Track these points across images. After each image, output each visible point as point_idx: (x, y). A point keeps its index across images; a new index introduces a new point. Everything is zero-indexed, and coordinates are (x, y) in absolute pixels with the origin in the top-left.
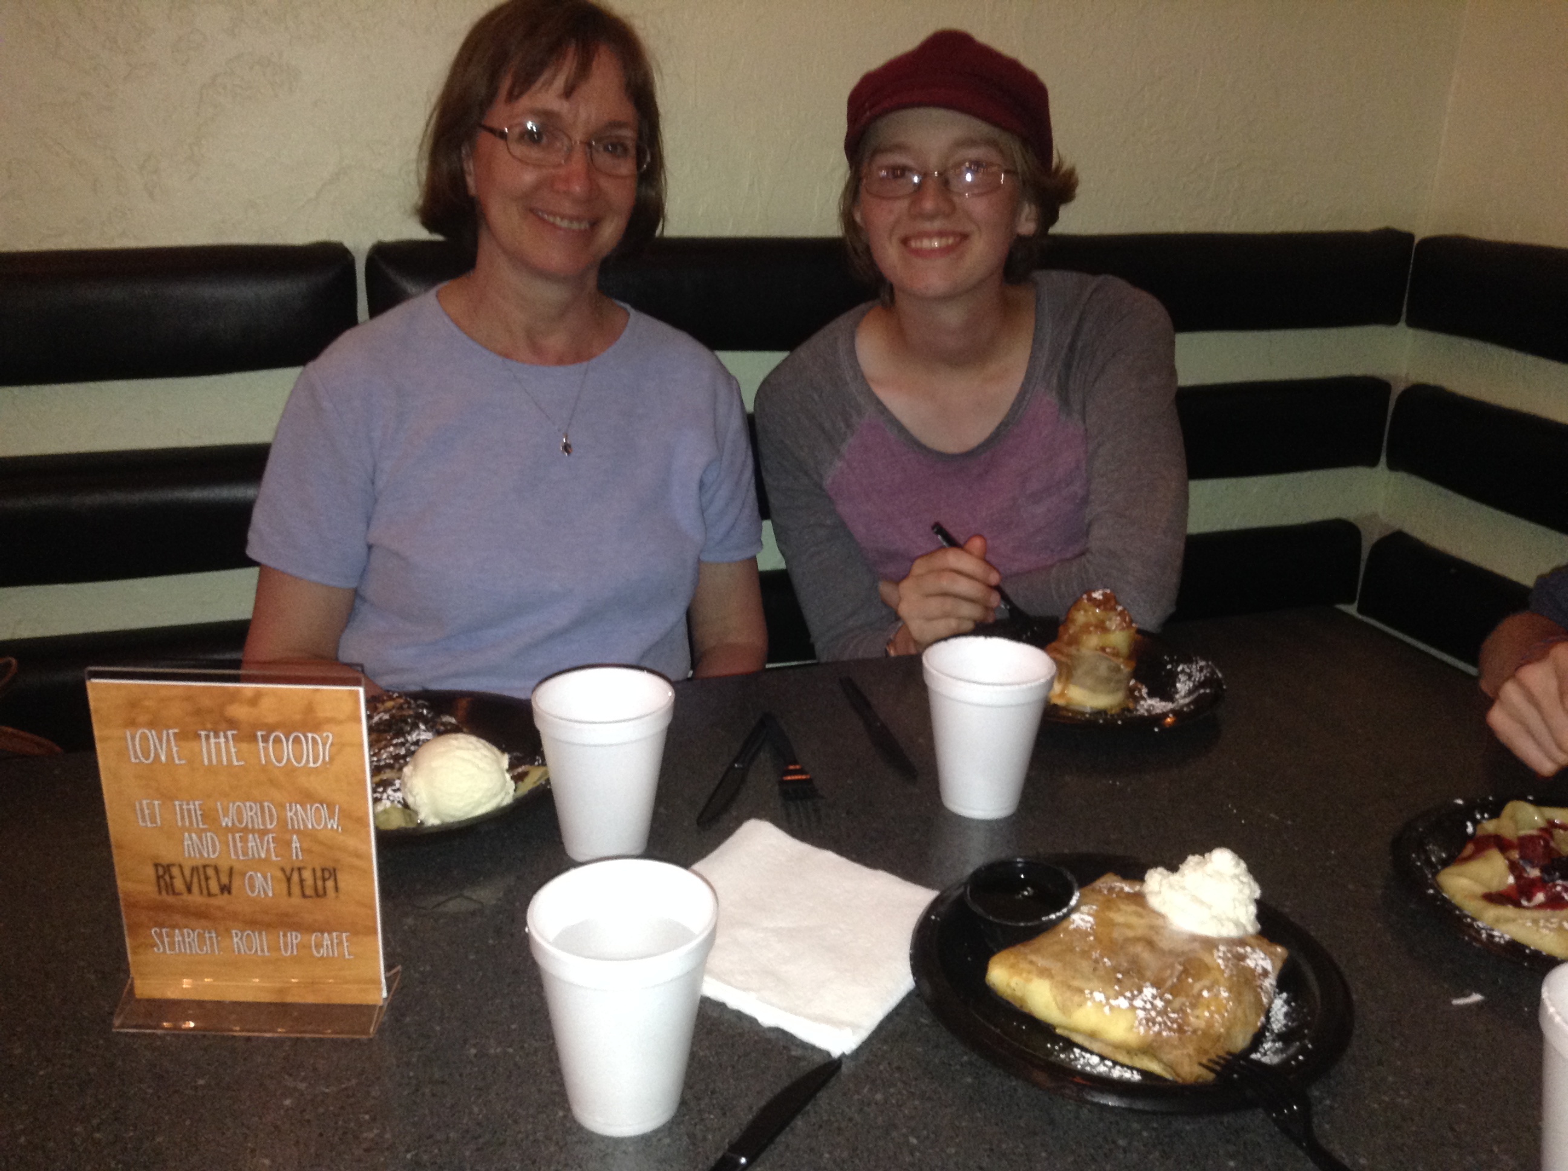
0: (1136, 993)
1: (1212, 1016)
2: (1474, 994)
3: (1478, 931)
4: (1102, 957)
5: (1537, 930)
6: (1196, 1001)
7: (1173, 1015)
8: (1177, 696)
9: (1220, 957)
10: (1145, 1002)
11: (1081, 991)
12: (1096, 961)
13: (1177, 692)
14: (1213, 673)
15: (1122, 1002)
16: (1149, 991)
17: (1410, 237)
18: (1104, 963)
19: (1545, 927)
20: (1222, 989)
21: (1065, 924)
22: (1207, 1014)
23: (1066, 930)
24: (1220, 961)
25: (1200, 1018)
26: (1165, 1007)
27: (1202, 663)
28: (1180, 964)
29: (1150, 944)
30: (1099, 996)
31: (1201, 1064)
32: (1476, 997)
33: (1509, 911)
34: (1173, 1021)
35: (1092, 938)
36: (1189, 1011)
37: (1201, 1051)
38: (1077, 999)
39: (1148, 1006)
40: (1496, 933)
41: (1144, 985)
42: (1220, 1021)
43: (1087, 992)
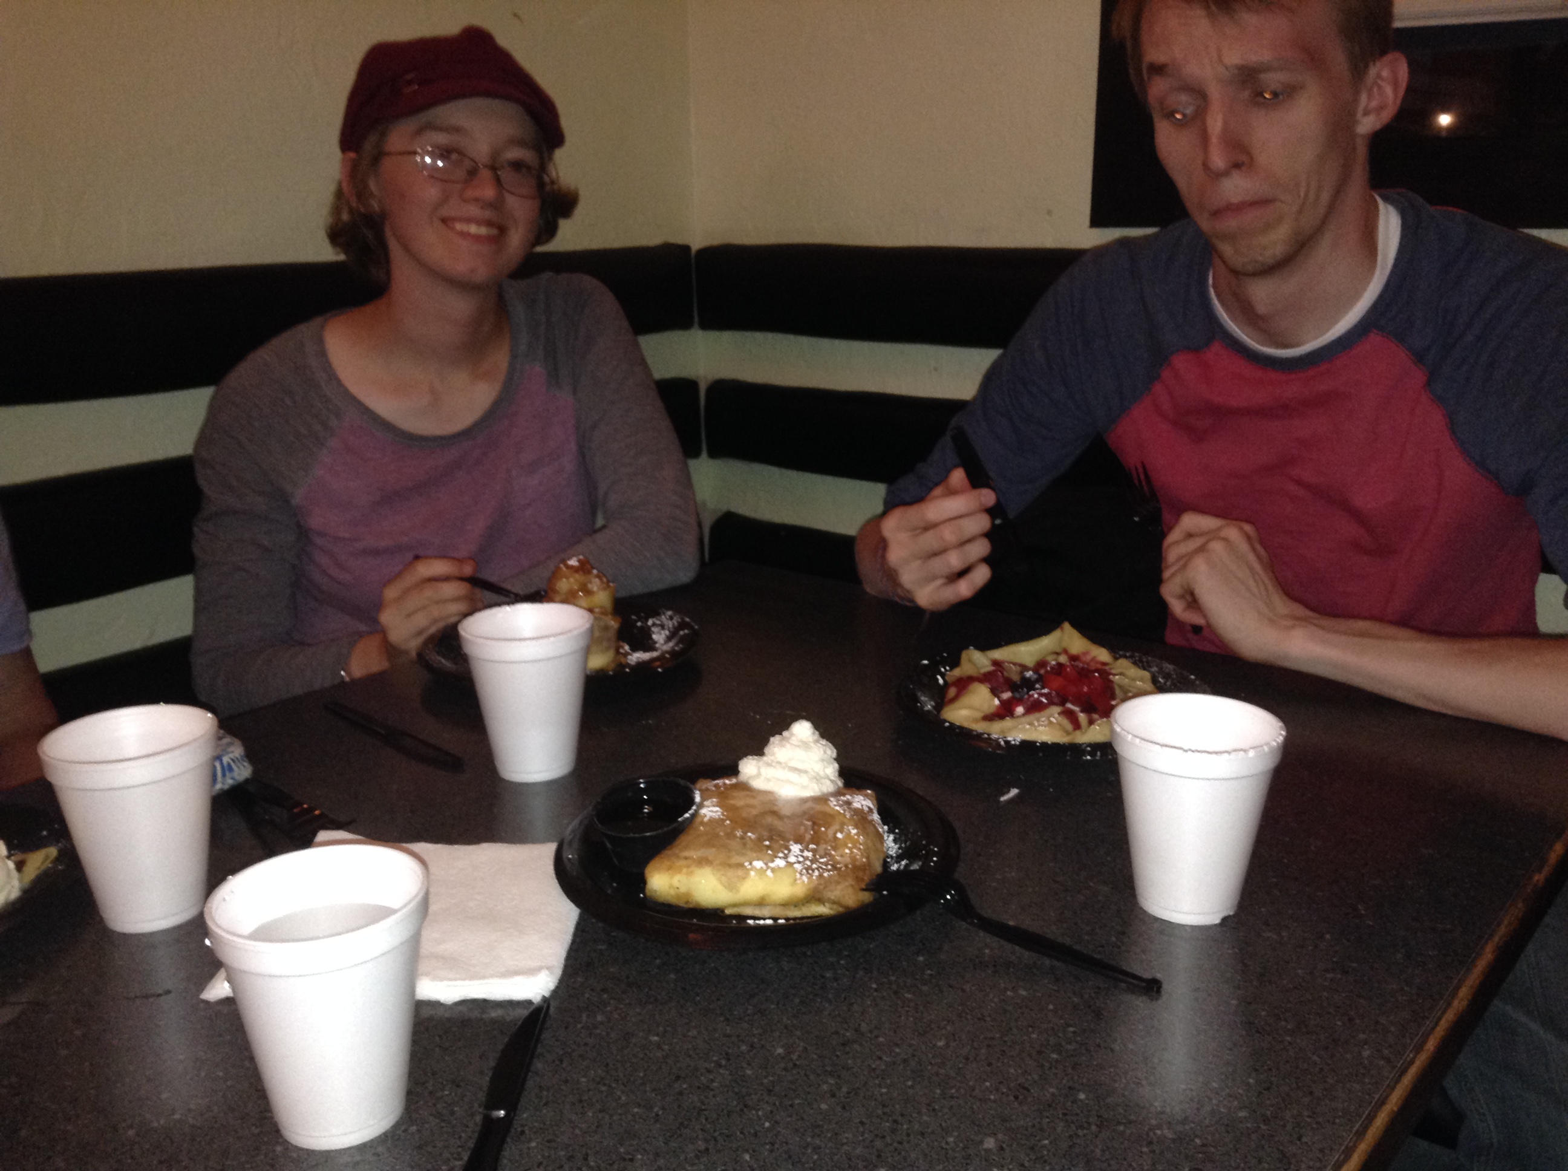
0: (786, 852)
1: (852, 852)
2: (1012, 789)
3: (997, 740)
4: (745, 833)
5: (1036, 729)
6: (836, 844)
7: (822, 860)
8: (657, 645)
9: (835, 805)
10: (797, 857)
11: (741, 866)
12: (742, 838)
13: (656, 643)
14: (682, 619)
15: (780, 863)
16: (795, 848)
17: (686, 248)
18: (750, 837)
19: (1039, 725)
20: (850, 827)
21: (698, 820)
22: (847, 851)
23: (702, 823)
24: (837, 808)
25: (846, 854)
26: (814, 855)
27: (669, 613)
28: (808, 820)
29: (775, 813)
30: (758, 864)
31: (863, 890)
32: (1014, 792)
33: (1008, 723)
34: (826, 864)
35: (728, 822)
36: (833, 853)
37: (858, 879)
38: (740, 872)
39: (801, 859)
40: (1009, 739)
41: (789, 844)
42: (859, 853)
43: (746, 864)
